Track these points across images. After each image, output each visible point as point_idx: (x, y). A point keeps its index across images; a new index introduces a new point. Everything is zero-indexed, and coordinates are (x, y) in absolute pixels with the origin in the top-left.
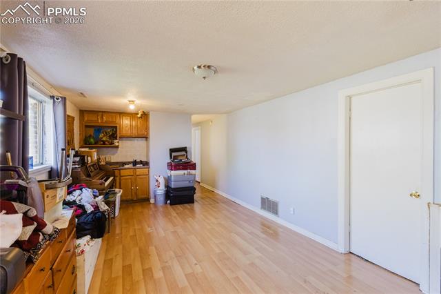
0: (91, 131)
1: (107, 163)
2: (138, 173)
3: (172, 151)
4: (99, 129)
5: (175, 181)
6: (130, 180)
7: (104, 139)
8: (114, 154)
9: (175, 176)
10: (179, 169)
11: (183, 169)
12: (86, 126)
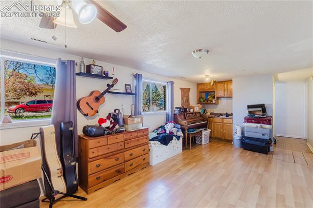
0: (204, 95)
1: (211, 114)
2: (225, 122)
3: (249, 107)
4: (207, 93)
5: (247, 131)
6: (220, 126)
7: (210, 99)
8: (215, 108)
9: (248, 127)
10: (251, 122)
11: (255, 123)
12: (201, 92)
